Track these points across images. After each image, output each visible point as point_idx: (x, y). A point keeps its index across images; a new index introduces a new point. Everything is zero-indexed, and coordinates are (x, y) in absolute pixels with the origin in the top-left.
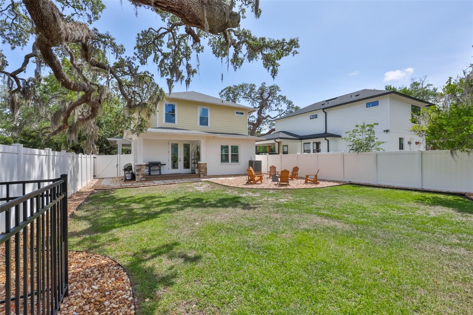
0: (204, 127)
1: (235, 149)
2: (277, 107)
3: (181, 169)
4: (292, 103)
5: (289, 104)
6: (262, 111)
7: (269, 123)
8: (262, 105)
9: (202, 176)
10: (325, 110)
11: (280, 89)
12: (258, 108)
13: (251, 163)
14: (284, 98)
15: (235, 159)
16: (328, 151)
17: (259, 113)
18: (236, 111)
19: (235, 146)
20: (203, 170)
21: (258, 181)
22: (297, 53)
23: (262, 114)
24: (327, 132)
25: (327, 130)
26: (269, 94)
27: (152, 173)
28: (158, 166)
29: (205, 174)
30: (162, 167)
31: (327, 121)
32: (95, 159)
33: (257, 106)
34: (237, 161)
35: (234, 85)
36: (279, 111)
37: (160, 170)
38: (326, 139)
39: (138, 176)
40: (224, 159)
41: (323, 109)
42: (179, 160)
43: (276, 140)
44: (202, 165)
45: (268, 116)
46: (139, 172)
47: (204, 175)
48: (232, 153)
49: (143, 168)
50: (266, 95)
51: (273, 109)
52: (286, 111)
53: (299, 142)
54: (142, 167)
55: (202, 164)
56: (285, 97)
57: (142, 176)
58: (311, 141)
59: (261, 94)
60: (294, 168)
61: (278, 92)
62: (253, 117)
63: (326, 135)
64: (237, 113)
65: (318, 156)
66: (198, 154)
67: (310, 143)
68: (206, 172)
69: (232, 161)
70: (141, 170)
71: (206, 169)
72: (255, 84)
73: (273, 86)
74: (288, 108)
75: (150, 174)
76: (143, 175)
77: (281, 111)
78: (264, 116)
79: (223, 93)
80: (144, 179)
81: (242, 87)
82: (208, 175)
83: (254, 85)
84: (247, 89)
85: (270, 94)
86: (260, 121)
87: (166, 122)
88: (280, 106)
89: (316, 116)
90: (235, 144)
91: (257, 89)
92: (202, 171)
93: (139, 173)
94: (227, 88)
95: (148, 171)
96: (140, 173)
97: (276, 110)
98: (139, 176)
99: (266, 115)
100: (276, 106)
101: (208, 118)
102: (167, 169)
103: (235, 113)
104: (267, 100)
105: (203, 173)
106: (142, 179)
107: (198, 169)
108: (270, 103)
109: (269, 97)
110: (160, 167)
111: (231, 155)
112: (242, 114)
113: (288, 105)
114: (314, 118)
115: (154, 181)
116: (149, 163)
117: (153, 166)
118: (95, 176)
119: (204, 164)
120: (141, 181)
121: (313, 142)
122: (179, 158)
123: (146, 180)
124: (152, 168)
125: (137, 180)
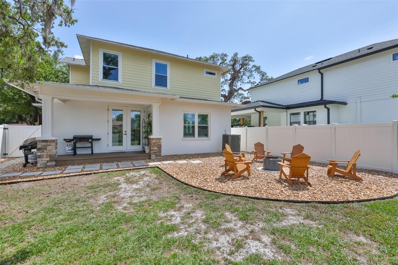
0: (161, 89)
1: (204, 118)
2: (249, 80)
3: (127, 146)
4: (266, 74)
5: (263, 76)
6: (234, 84)
7: (240, 97)
8: (234, 77)
9: (153, 157)
10: (321, 71)
11: (253, 60)
12: (230, 80)
13: (226, 139)
14: (258, 69)
15: (204, 132)
16: (329, 123)
17: (231, 85)
18: (205, 70)
19: (203, 115)
20: (155, 148)
21: (243, 171)
23: (234, 87)
24: (324, 99)
25: (324, 97)
26: (241, 65)
27: (79, 152)
28: (88, 141)
29: (158, 154)
30: (95, 144)
31: (324, 84)
32: (6, 130)
33: (229, 79)
34: (206, 135)
36: (252, 83)
37: (92, 147)
38: (326, 107)
39: (40, 159)
40: (189, 132)
41: (319, 69)
42: (124, 133)
43: (257, 109)
44: (154, 141)
45: (241, 88)
46: (43, 152)
47: (156, 156)
48: (199, 124)
49: (50, 145)
50: (238, 67)
51: (244, 81)
52: (260, 82)
53: (283, 112)
54: (49, 143)
55: (153, 139)
56: (259, 67)
57: (48, 159)
58: (302, 111)
59: (233, 66)
60: (294, 146)
61: (250, 63)
62: (224, 91)
63: (322, 102)
65: (335, 128)
66: (150, 124)
67: (298, 114)
68: (160, 151)
69: (199, 135)
70: (46, 149)
71: (160, 147)
72: (227, 54)
73: (245, 57)
74: (261, 80)
75: (75, 154)
76: (50, 156)
77: (254, 84)
78: (236, 88)
80: (54, 163)
81: (213, 57)
82: (162, 155)
83: (225, 54)
84: (218, 60)
85: (243, 65)
86: (231, 93)
87: (103, 78)
88: (252, 78)
90: (204, 112)
91: (229, 59)
92: (153, 150)
93: (42, 154)
95: (72, 150)
96: (45, 154)
97: (248, 83)
98: (43, 159)
99: (238, 87)
100: (248, 78)
101: (167, 76)
102: (105, 146)
103: (205, 73)
104: (239, 72)
105: (154, 153)
106: (49, 164)
107: (148, 146)
108: (241, 76)
109: (241, 69)
110: (91, 143)
111: (199, 127)
112: (214, 74)
113: (261, 76)
114: (304, 82)
115: (69, 167)
116: (74, 137)
117: (80, 141)
118: (5, 154)
119: (158, 139)
120: (46, 167)
121: (305, 112)
122: (124, 130)
123: (56, 165)
124: (78, 145)
125: (39, 165)
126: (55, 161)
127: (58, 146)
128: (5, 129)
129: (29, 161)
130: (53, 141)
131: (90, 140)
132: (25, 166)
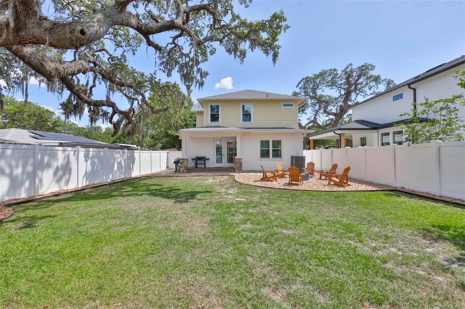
0: (247, 123)
1: (277, 144)
2: (372, 91)
3: (225, 163)
8: (349, 91)
9: (237, 170)
10: (412, 86)
15: (277, 154)
17: (345, 101)
19: (277, 141)
21: (271, 177)
22: (288, 28)
23: (349, 102)
27: (198, 167)
28: (203, 160)
29: (240, 168)
30: (206, 161)
31: (417, 100)
34: (280, 156)
35: (314, 74)
37: (205, 164)
39: (181, 169)
40: (265, 154)
41: (409, 85)
42: (223, 155)
43: (336, 132)
44: (237, 160)
47: (239, 170)
48: (273, 148)
49: (185, 161)
53: (375, 132)
57: (184, 168)
58: (392, 130)
60: (333, 165)
64: (284, 105)
67: (388, 134)
68: (241, 167)
69: (274, 156)
70: (183, 163)
71: (241, 164)
75: (197, 167)
76: (185, 167)
78: (351, 104)
79: (300, 86)
80: (186, 171)
81: (322, 75)
82: (243, 170)
84: (328, 75)
85: (359, 76)
87: (211, 121)
89: (400, 96)
90: (277, 139)
93: (182, 166)
94: (303, 79)
95: (195, 165)
101: (251, 114)
102: (212, 163)
103: (282, 105)
105: (238, 168)
106: (184, 171)
111: (273, 150)
112: (292, 105)
114: (399, 98)
115: (193, 173)
116: (196, 158)
117: (199, 160)
118: (168, 167)
119: (239, 159)
120: (183, 172)
121: (394, 132)
122: (223, 153)
123: (187, 172)
124: (198, 162)
125: (181, 172)
126: (187, 169)
127: (188, 162)
128: (168, 153)
129: (177, 169)
130: (186, 159)
131: (204, 159)
132: (176, 172)
